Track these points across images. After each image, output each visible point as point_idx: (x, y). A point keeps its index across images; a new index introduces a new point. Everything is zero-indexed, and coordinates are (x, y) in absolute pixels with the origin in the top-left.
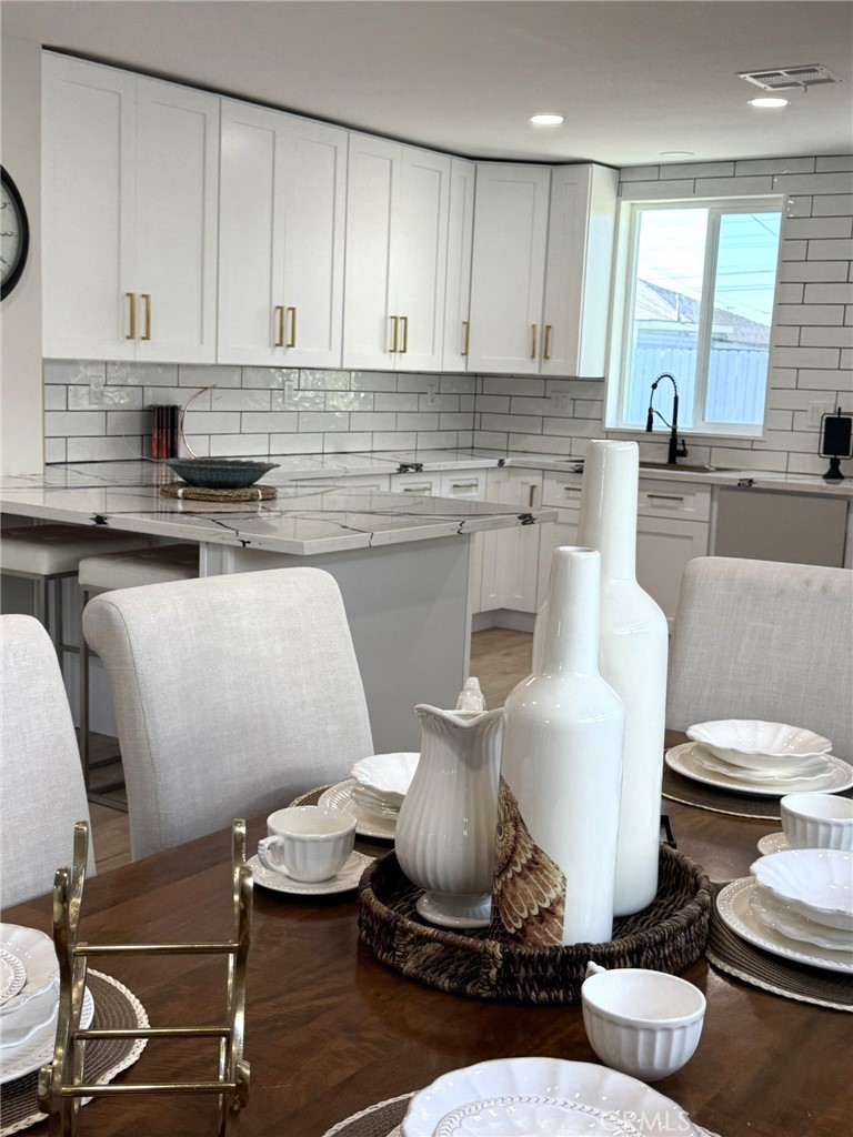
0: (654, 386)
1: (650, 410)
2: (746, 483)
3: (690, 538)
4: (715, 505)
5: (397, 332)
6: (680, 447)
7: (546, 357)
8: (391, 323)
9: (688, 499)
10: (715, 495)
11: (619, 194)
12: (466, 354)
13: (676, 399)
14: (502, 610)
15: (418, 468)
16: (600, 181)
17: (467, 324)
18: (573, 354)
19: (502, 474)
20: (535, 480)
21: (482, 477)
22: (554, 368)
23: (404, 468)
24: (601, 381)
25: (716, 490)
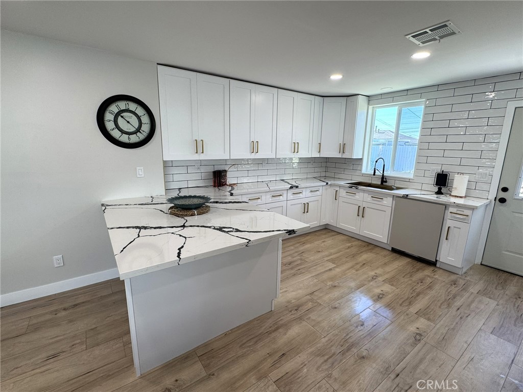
0: (376, 162)
1: (375, 169)
2: (406, 196)
3: (385, 211)
4: (394, 202)
5: (296, 148)
6: (385, 180)
7: (344, 153)
8: (293, 144)
9: (384, 199)
10: (394, 199)
11: (368, 104)
12: (320, 152)
13: (384, 165)
14: (327, 224)
15: (297, 187)
16: (362, 101)
17: (320, 144)
18: (352, 152)
19: (328, 187)
20: (337, 189)
21: (321, 188)
22: (346, 156)
23: (291, 188)
24: (361, 159)
25: (395, 197)
